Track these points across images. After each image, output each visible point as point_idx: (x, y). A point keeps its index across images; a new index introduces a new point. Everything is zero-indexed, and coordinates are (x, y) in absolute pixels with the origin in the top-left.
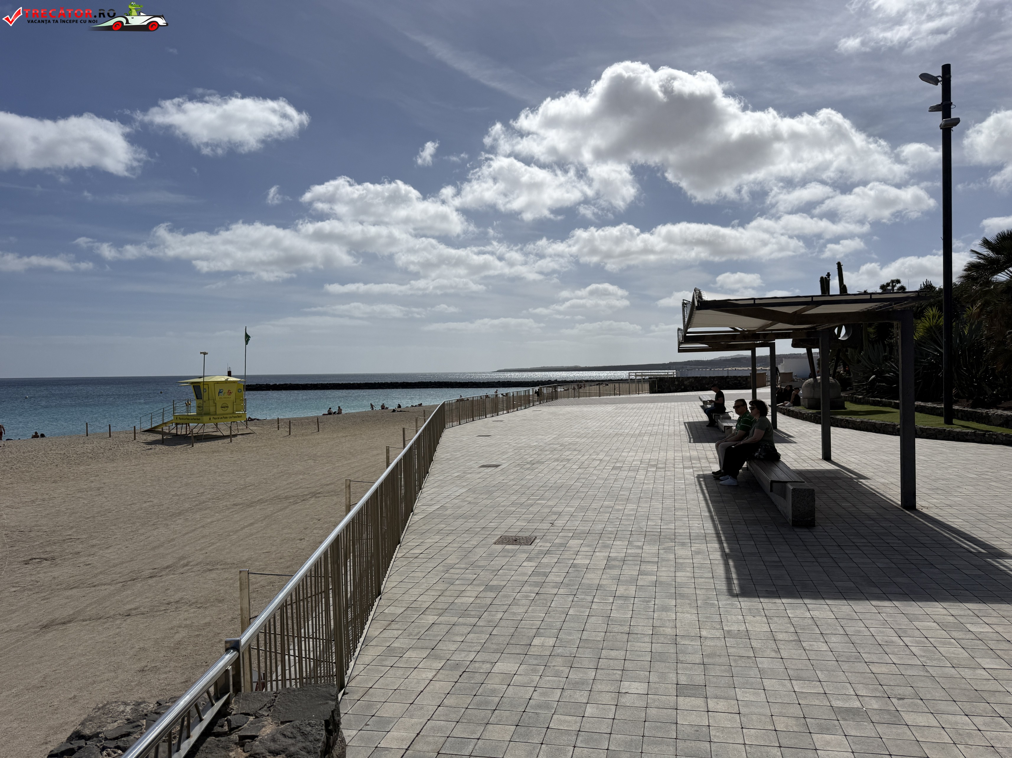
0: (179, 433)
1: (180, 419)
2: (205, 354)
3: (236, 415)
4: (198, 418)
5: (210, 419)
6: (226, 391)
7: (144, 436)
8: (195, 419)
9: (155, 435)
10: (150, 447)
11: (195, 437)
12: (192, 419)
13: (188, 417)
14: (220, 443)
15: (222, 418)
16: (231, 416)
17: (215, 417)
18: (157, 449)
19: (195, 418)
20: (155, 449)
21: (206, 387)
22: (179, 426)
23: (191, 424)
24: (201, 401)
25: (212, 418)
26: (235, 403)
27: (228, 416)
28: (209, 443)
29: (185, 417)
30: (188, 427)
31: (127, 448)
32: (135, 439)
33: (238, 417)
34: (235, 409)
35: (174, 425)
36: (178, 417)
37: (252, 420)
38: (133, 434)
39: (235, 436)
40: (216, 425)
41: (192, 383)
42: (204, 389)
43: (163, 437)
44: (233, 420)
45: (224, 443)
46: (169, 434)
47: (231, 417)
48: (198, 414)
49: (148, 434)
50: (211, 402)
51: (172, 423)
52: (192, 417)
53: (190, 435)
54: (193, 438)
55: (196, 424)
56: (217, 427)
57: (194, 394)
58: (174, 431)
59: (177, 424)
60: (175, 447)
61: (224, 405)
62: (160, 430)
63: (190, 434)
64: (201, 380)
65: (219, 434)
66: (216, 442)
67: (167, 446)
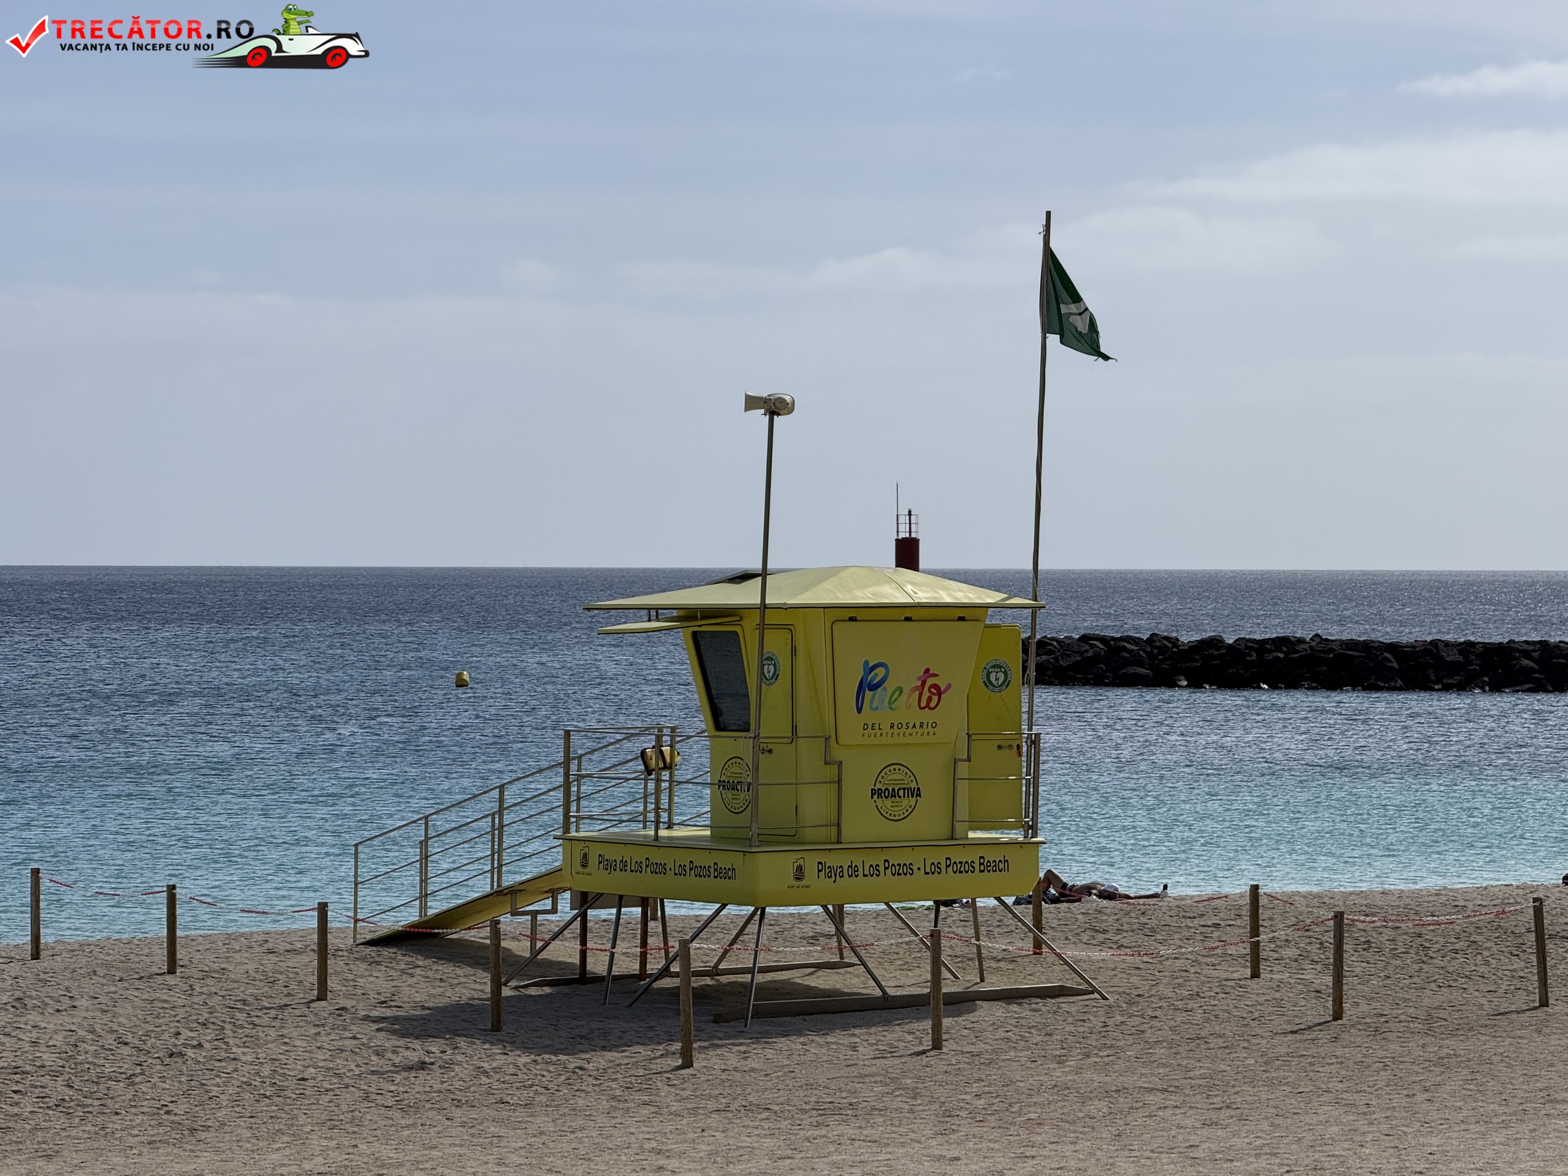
0: (597, 965)
1: (608, 865)
2: (775, 408)
3: (972, 856)
4: (725, 861)
5: (799, 874)
6: (904, 677)
7: (380, 972)
8: (701, 872)
9: (445, 969)
10: (414, 1052)
11: (701, 995)
12: (682, 871)
13: (657, 856)
14: (865, 1051)
15: (875, 871)
16: (939, 857)
17: (833, 860)
18: (463, 1071)
19: (703, 859)
20: (447, 1066)
21: (776, 643)
22: (600, 915)
23: (673, 908)
24: (740, 745)
25: (811, 870)
26: (963, 769)
27: (915, 858)
28: (794, 1043)
29: (640, 855)
30: (654, 926)
31: (276, 1049)
32: (322, 997)
33: (987, 866)
34: (962, 812)
35: (565, 906)
36: (594, 852)
37: (1069, 894)
38: (312, 960)
39: (963, 1002)
40: (837, 916)
41: (690, 615)
42: (765, 659)
43: (497, 986)
44: (948, 883)
45: (892, 1052)
46: (532, 966)
47: (936, 869)
48: (723, 835)
49: (402, 958)
50: (809, 753)
51: (554, 893)
52: (684, 858)
53: (666, 983)
54: (686, 999)
55: (709, 909)
56: (840, 932)
57: (696, 696)
58: (565, 951)
59: (584, 901)
60: (573, 1062)
61: (893, 779)
62: (480, 935)
63: (665, 972)
64: (746, 595)
65: (853, 982)
66: (840, 1038)
67: (526, 1048)
